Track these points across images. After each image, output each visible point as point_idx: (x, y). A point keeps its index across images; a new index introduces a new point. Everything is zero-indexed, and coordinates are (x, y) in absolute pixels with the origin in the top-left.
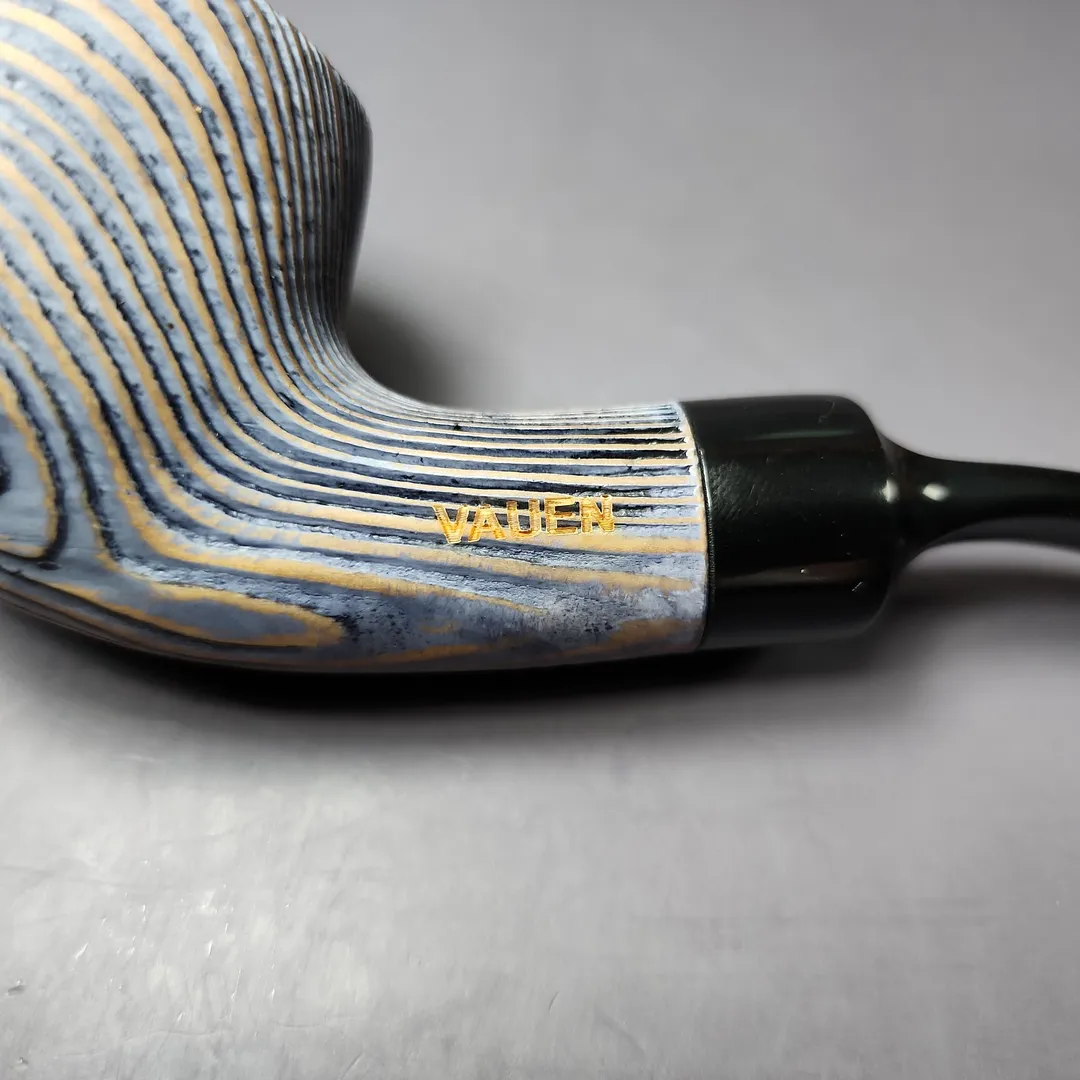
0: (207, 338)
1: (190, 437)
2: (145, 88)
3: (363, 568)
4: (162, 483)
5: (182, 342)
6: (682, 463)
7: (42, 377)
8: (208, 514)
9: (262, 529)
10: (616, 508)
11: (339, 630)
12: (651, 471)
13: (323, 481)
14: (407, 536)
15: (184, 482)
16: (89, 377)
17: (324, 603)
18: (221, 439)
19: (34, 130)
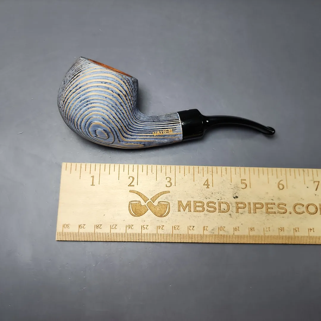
0: (128, 119)
1: (127, 129)
2: (119, 95)
3: (146, 140)
4: (125, 134)
5: (126, 120)
6: (179, 124)
7: (113, 128)
8: (130, 136)
9: (135, 137)
10: (172, 130)
11: (143, 145)
12: (176, 125)
13: (141, 131)
14: (150, 136)
15: (127, 134)
16: (117, 127)
17: (142, 143)
18: (130, 129)
19: (109, 103)
